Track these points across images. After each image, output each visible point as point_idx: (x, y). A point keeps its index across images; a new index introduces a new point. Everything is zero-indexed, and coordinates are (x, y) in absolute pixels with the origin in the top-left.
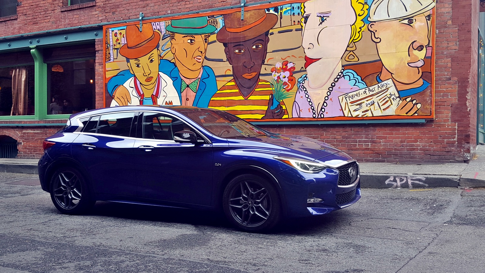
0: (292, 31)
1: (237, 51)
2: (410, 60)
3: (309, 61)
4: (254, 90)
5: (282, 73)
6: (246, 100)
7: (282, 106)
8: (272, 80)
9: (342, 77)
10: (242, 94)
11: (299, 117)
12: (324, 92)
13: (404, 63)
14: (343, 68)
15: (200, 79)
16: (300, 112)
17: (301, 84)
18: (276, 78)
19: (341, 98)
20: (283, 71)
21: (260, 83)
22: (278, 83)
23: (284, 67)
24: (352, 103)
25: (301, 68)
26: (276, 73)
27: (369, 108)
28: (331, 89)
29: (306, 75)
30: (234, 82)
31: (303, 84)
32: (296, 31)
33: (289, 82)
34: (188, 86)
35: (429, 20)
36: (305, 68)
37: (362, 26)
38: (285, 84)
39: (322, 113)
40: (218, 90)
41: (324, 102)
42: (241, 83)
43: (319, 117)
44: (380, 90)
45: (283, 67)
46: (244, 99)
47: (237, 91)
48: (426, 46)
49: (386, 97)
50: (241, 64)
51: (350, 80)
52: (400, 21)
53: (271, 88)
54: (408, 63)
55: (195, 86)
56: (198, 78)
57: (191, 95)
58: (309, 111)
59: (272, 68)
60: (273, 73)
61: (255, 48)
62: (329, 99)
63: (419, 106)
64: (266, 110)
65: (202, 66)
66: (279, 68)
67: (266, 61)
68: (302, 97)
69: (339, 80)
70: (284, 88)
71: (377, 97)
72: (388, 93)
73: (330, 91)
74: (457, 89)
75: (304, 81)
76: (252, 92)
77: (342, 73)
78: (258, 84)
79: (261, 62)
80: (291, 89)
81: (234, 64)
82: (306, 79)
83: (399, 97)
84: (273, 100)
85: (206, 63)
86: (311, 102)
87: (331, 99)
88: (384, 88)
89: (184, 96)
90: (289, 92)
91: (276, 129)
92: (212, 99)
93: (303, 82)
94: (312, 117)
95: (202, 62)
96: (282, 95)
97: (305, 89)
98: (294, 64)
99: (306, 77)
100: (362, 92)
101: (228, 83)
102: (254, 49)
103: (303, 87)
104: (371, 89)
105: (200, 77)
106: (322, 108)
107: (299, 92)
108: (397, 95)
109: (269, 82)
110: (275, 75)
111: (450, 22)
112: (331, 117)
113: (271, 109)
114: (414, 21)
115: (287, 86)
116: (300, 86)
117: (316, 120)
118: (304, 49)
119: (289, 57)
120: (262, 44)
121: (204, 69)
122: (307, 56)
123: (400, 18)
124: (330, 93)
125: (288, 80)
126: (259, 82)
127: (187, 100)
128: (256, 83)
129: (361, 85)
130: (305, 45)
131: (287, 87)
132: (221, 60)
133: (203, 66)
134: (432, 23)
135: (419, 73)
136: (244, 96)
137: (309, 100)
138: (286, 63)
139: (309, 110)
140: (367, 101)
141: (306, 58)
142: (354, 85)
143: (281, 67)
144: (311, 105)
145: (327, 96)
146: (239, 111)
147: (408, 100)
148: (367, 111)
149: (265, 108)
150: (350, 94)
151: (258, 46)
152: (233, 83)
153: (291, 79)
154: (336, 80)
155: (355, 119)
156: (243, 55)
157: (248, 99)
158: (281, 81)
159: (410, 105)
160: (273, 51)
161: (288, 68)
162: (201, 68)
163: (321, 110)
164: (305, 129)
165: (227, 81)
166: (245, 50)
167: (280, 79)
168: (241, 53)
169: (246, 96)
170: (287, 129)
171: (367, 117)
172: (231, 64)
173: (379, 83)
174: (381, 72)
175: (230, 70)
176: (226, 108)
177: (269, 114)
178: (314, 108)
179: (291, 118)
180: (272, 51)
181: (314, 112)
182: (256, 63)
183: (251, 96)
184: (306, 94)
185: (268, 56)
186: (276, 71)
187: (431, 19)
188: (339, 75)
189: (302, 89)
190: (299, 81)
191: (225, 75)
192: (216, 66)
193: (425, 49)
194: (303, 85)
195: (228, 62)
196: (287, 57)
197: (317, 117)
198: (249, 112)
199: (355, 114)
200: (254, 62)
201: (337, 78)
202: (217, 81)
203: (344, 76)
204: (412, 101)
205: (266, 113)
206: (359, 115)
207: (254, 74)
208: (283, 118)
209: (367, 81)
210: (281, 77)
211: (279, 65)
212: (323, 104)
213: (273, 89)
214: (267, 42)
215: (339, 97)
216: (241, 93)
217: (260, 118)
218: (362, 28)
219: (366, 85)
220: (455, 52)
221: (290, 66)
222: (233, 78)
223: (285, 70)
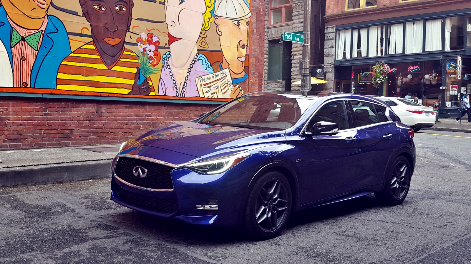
0: (156, 2)
1: (96, 7)
2: (238, 55)
3: (172, 39)
4: (119, 60)
5: (147, 45)
6: (109, 71)
7: (149, 82)
8: (138, 52)
9: (197, 60)
10: (104, 62)
11: (165, 95)
12: (185, 73)
13: (235, 56)
14: (198, 52)
15: (43, 32)
16: (166, 89)
17: (166, 61)
18: (142, 51)
19: (197, 79)
20: (148, 44)
21: (125, 53)
22: (144, 55)
23: (150, 39)
24: (205, 85)
25: (165, 44)
26: (142, 45)
27: (215, 91)
28: (189, 70)
29: (170, 53)
30: (94, 45)
31: (167, 61)
32: (160, 3)
33: (155, 56)
34: (23, 39)
35: (248, 26)
36: (169, 46)
37: (210, 17)
38: (151, 58)
39: (183, 93)
40: (72, 53)
41: (185, 82)
42: (103, 49)
43: (181, 96)
44: (222, 76)
45: (148, 39)
46: (107, 69)
47: (98, 57)
48: (246, 46)
49: (225, 83)
50: (102, 25)
51: (203, 64)
52: (233, 21)
53: (137, 60)
54: (237, 57)
55: (35, 41)
56: (40, 30)
57: (30, 53)
58: (173, 90)
59: (137, 37)
60: (139, 44)
61: (118, 9)
62: (189, 80)
63: (243, 92)
64: (133, 85)
65: (47, 14)
66: (144, 39)
67: (131, 27)
68: (167, 75)
69: (196, 62)
70: (150, 63)
71: (220, 82)
72: (226, 80)
73: (189, 72)
74: (258, 81)
75: (168, 58)
76: (116, 62)
77: (197, 56)
78: (123, 54)
79: (125, 28)
80: (156, 65)
81: (93, 22)
82: (170, 56)
83: (232, 84)
84: (139, 74)
85: (52, 11)
86: (175, 81)
87: (190, 80)
88: (224, 75)
89: (17, 52)
90: (155, 68)
91: (139, 106)
92: (63, 63)
93: (168, 60)
94: (176, 96)
95: (46, 9)
96: (148, 70)
97: (169, 67)
98: (159, 38)
99: (169, 54)
100: (211, 77)
101: (86, 45)
102: (116, 11)
103: (167, 64)
104: (217, 75)
105: (43, 28)
106: (183, 88)
107: (164, 69)
108: (231, 83)
109: (135, 53)
110: (141, 47)
111: (255, 31)
112: (190, 96)
113: (138, 84)
114: (241, 23)
115: (153, 60)
116: (165, 63)
117: (179, 98)
118: (167, 25)
119: (154, 29)
120: (126, 8)
121: (49, 19)
122: (170, 33)
123: (233, 18)
124: (189, 74)
125: (153, 55)
126: (124, 51)
127: (21, 59)
128: (121, 51)
129: (211, 71)
130: (168, 21)
131: (153, 62)
132: (75, 14)
133: (49, 15)
134: (249, 28)
135: (243, 67)
136: (106, 65)
137: (173, 78)
138: (151, 36)
139: (173, 88)
140: (214, 84)
141: (169, 35)
142: (206, 69)
143: (147, 39)
144: (174, 84)
145: (187, 76)
146: (101, 83)
147: (237, 86)
148: (214, 93)
149: (132, 82)
150: (203, 77)
151: (122, 8)
152: (93, 47)
153: (157, 55)
154: (193, 62)
155: (207, 99)
156: (104, 14)
157: (112, 69)
158: (147, 55)
159: (238, 90)
160: (138, 19)
161: (153, 42)
162: (44, 17)
163: (183, 89)
164: (166, 107)
165: (85, 43)
166: (106, 9)
167: (146, 52)
168: (101, 10)
169: (110, 65)
170: (150, 107)
171: (214, 98)
172: (89, 22)
173: (221, 70)
174: (222, 61)
175: (88, 30)
176: (84, 77)
177: (135, 89)
178: (177, 87)
179: (158, 95)
180: (136, 19)
181: (177, 91)
182: (119, 28)
183: (115, 66)
184: (170, 72)
185: (134, 23)
186: (142, 42)
187: (249, 25)
188: (195, 58)
189: (167, 66)
190: (164, 58)
191: (81, 34)
192: (68, 19)
193: (245, 48)
194: (167, 63)
195: (85, 17)
196: (152, 29)
197: (179, 96)
198: (113, 85)
199: (206, 95)
200: (117, 26)
201: (194, 60)
202: (70, 40)
203: (198, 60)
204: (239, 88)
205: (132, 88)
206: (209, 97)
207: (118, 41)
208: (150, 95)
209: (214, 68)
210: (146, 49)
211: (144, 36)
212: (184, 84)
213: (139, 61)
214: (131, 7)
215: (196, 79)
216: (102, 61)
217: (127, 94)
218: (210, 19)
219: (214, 71)
220: (257, 54)
221: (155, 39)
222: (91, 39)
223: (150, 43)
